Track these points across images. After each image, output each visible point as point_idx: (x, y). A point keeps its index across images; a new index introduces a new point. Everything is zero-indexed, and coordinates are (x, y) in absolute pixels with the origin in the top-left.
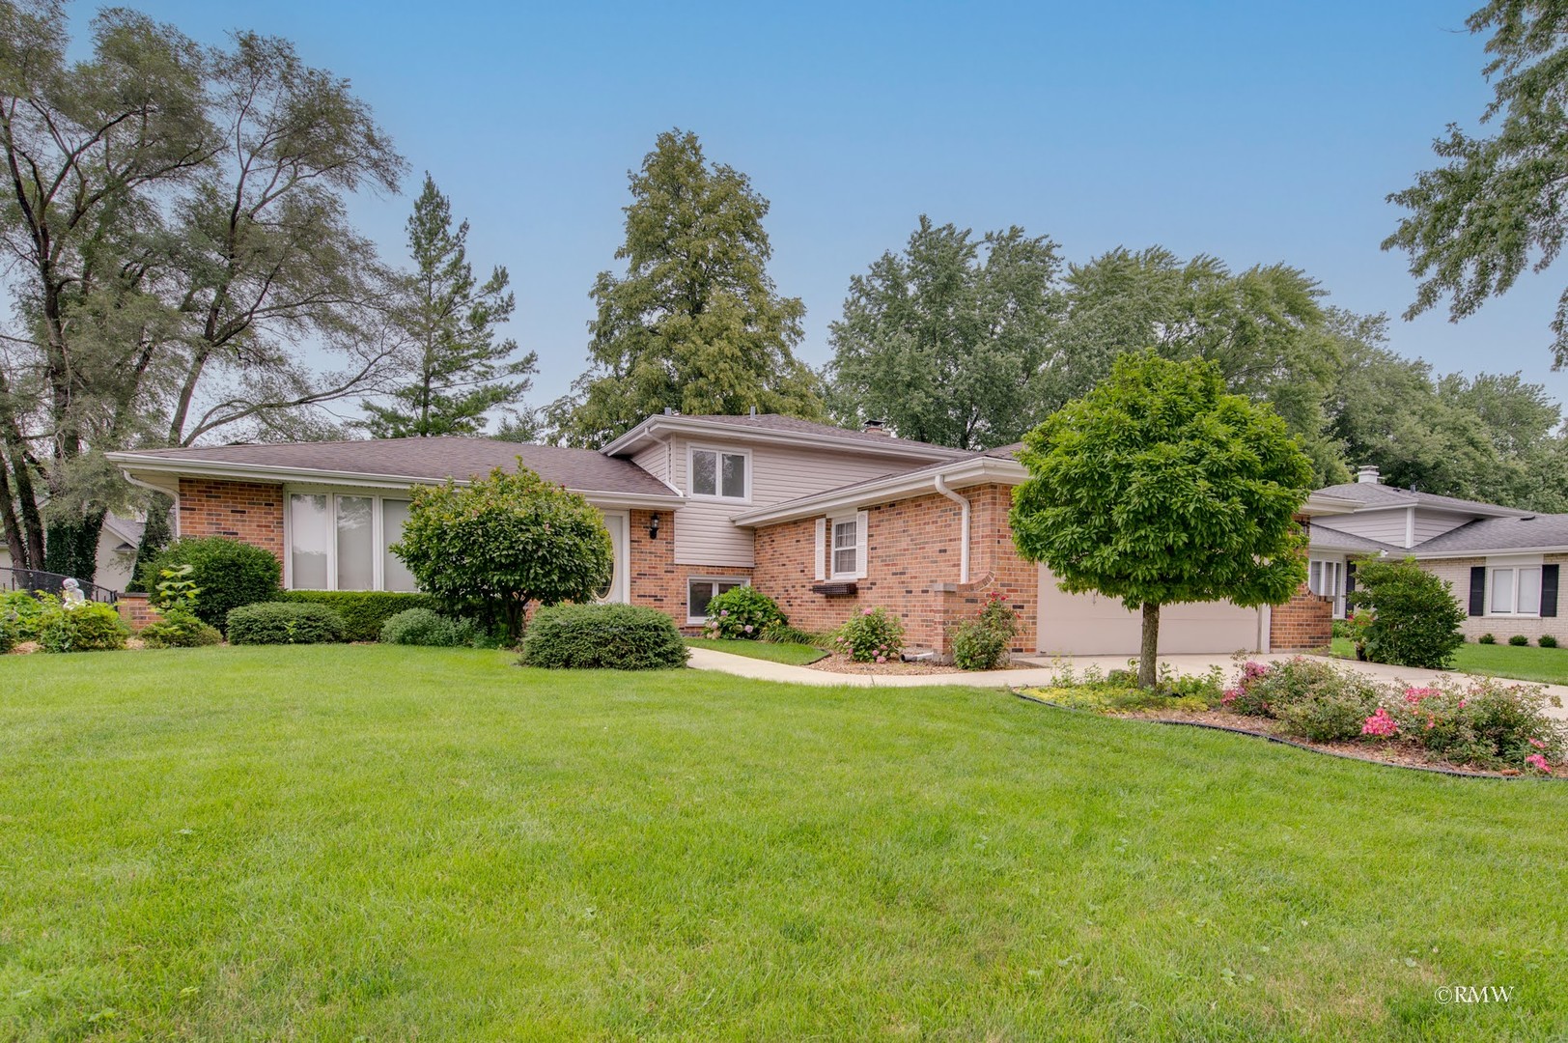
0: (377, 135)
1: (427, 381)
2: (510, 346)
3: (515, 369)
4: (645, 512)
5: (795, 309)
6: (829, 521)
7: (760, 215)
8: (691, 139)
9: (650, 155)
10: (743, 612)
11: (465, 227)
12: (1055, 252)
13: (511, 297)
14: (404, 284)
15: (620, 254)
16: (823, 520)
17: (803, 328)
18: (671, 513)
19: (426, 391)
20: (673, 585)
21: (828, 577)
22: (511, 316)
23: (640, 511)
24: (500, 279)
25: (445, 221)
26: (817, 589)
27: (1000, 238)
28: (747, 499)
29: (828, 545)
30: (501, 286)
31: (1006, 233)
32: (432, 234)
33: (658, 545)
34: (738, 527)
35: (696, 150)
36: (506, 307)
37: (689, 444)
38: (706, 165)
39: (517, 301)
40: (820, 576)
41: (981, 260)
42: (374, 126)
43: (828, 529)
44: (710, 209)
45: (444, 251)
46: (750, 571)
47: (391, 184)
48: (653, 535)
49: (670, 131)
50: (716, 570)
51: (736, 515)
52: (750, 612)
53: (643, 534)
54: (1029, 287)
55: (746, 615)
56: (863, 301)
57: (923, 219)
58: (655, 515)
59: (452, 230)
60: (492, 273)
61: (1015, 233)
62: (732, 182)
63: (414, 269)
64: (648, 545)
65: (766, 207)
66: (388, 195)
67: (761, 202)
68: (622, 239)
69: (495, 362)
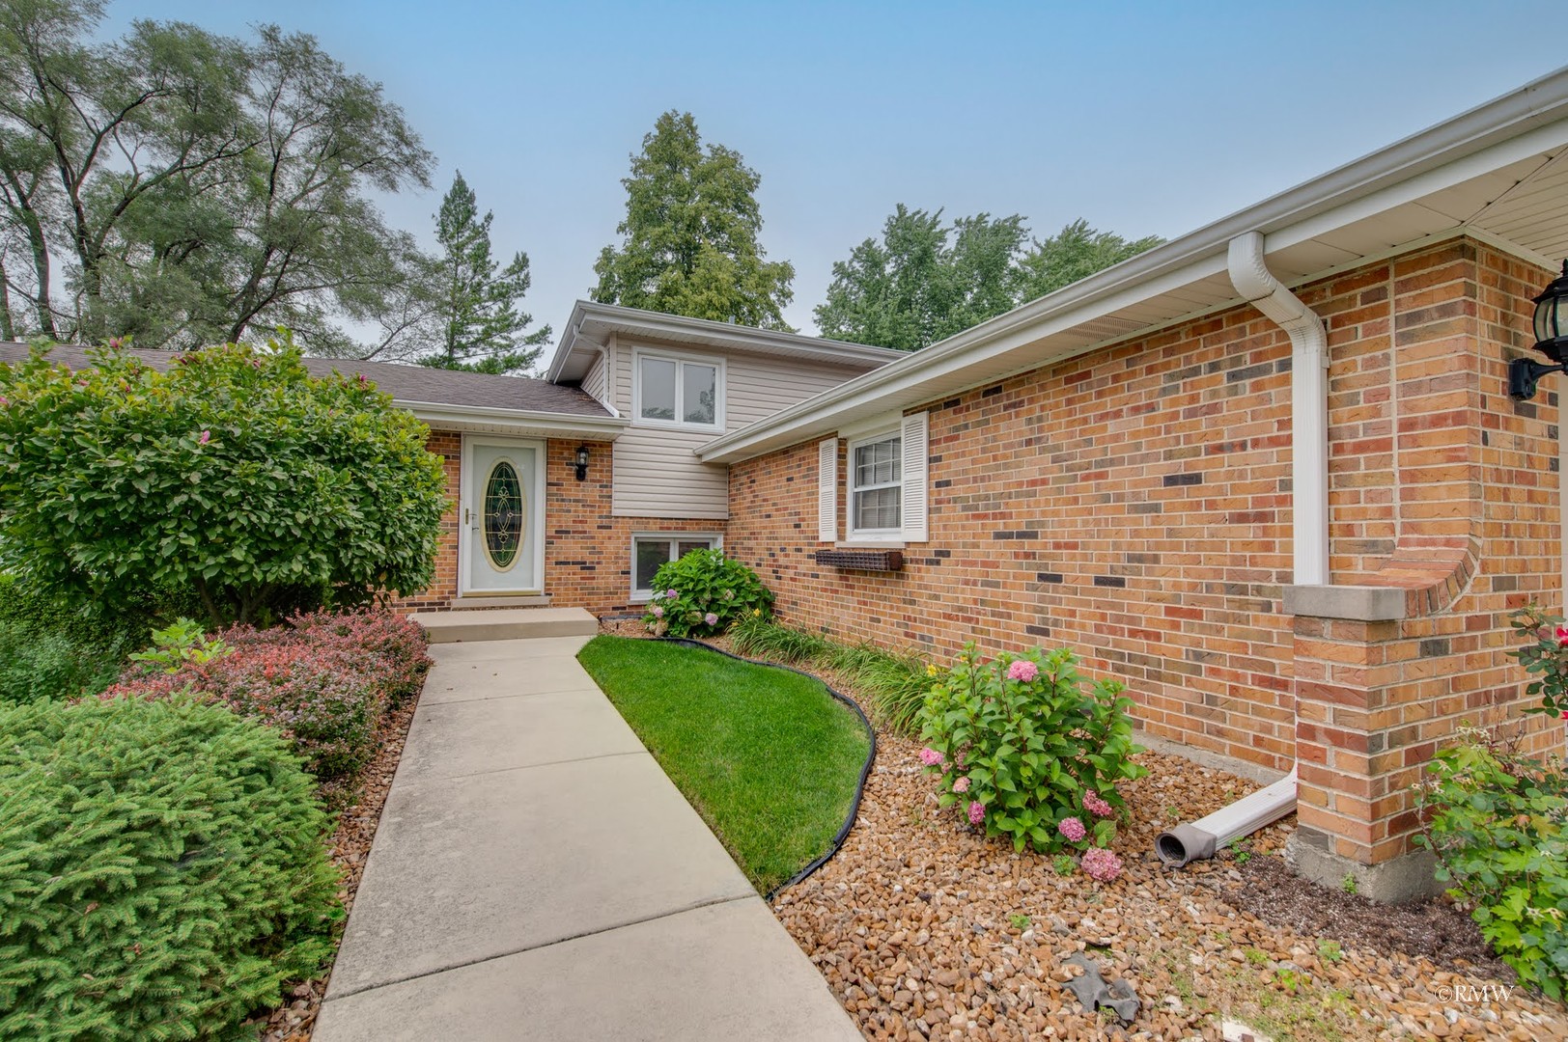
0: (407, 133)
1: (451, 351)
2: (527, 320)
3: (531, 340)
4: (569, 442)
5: (785, 272)
6: (842, 442)
7: (752, 190)
8: (688, 121)
9: (649, 135)
10: (703, 590)
11: (489, 218)
12: (1021, 224)
13: (527, 276)
14: (433, 268)
15: (622, 229)
16: (833, 442)
17: (792, 289)
18: (607, 445)
19: (450, 359)
20: (610, 547)
21: (841, 537)
22: (527, 292)
23: (561, 442)
24: (522, 263)
25: (470, 213)
26: (823, 557)
27: (968, 222)
28: (719, 425)
29: (842, 483)
30: (522, 269)
31: (974, 218)
32: (461, 225)
33: (590, 490)
34: (707, 464)
35: (693, 130)
36: (524, 284)
37: (636, 349)
38: (702, 143)
39: (532, 281)
40: (827, 534)
41: (951, 243)
42: (406, 126)
43: (842, 456)
44: (704, 178)
45: (470, 239)
46: (722, 525)
47: (423, 180)
48: (581, 475)
49: (670, 112)
50: (673, 525)
51: (700, 447)
52: (714, 590)
53: (566, 474)
54: (997, 257)
55: (707, 596)
56: (845, 282)
57: (900, 207)
58: (585, 446)
59: (478, 219)
60: (514, 258)
61: (981, 218)
62: (726, 161)
63: (439, 252)
64: (573, 489)
65: (758, 181)
66: (421, 189)
67: (752, 177)
68: (624, 215)
69: (514, 335)
